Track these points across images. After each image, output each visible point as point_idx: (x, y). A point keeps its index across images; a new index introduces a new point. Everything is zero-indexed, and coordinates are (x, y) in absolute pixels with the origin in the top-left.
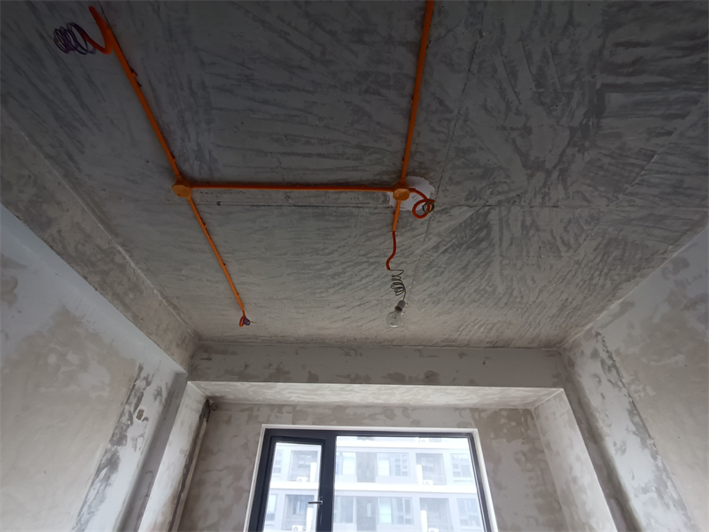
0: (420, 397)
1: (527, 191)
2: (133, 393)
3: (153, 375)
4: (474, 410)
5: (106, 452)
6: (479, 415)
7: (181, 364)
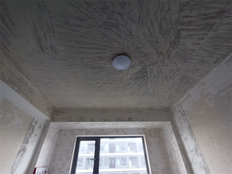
0: (127, 125)
1: (158, 61)
2: (31, 127)
3: (38, 121)
4: (144, 129)
5: (22, 146)
6: (145, 130)
7: (48, 117)
